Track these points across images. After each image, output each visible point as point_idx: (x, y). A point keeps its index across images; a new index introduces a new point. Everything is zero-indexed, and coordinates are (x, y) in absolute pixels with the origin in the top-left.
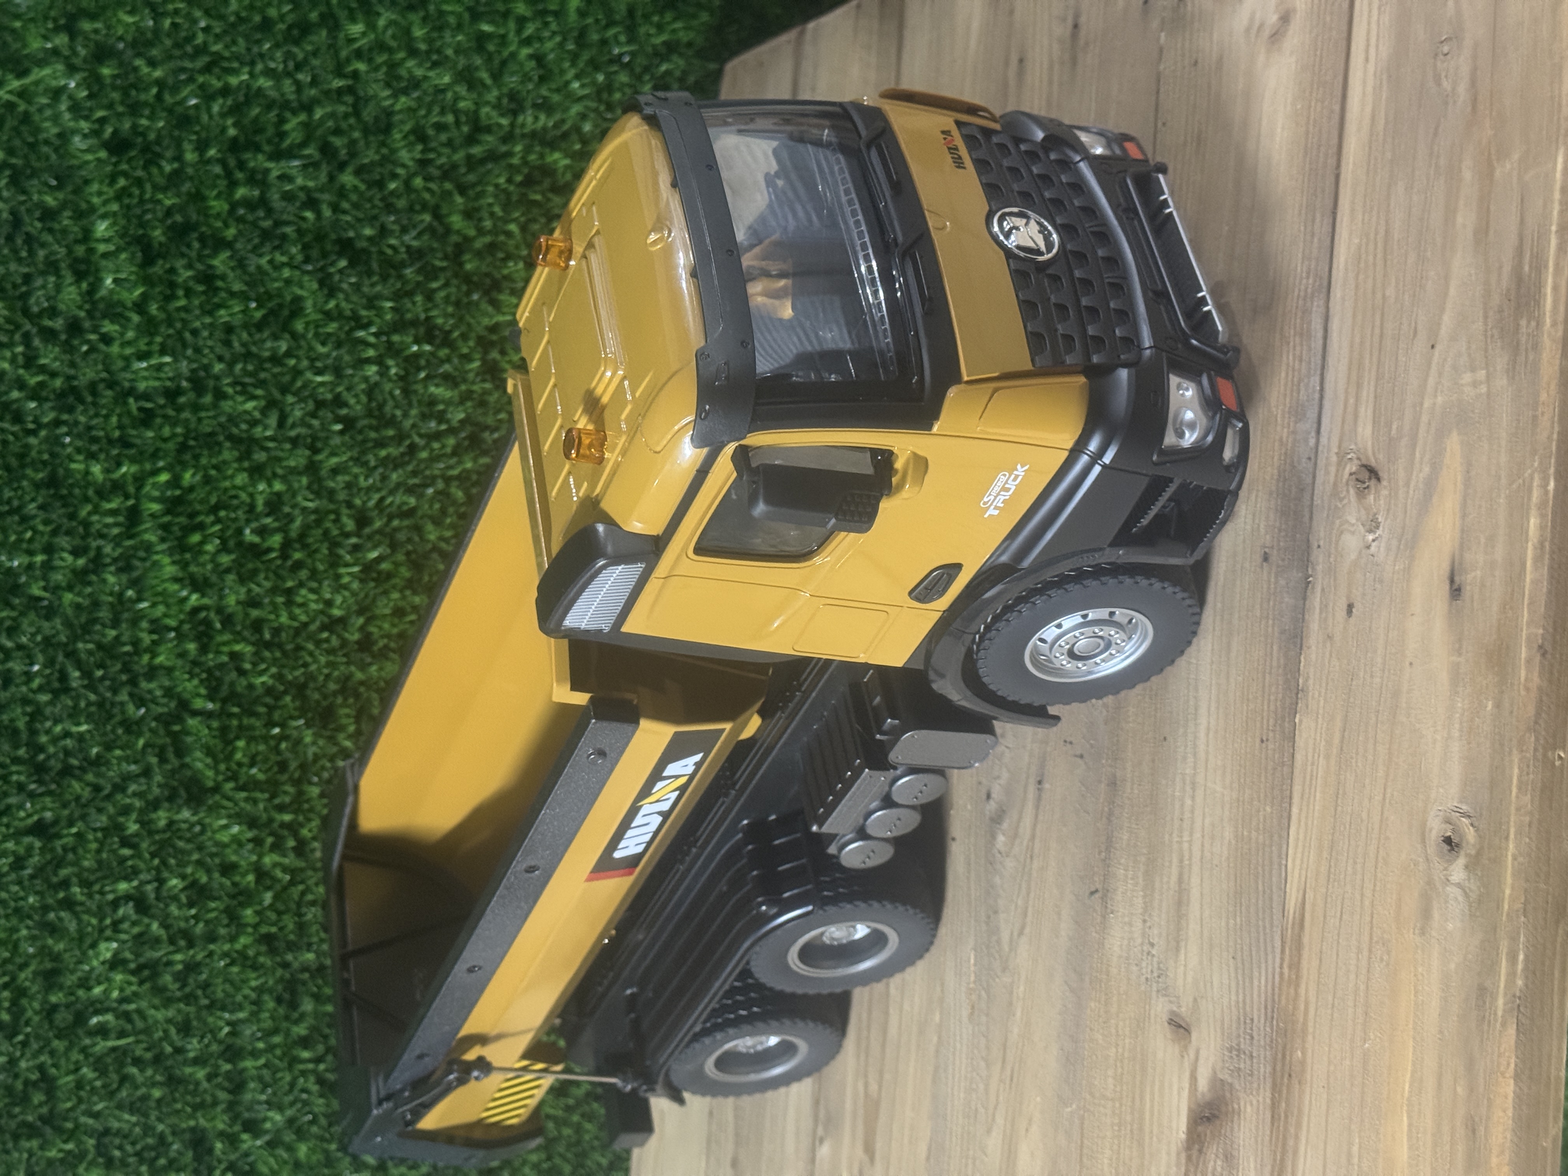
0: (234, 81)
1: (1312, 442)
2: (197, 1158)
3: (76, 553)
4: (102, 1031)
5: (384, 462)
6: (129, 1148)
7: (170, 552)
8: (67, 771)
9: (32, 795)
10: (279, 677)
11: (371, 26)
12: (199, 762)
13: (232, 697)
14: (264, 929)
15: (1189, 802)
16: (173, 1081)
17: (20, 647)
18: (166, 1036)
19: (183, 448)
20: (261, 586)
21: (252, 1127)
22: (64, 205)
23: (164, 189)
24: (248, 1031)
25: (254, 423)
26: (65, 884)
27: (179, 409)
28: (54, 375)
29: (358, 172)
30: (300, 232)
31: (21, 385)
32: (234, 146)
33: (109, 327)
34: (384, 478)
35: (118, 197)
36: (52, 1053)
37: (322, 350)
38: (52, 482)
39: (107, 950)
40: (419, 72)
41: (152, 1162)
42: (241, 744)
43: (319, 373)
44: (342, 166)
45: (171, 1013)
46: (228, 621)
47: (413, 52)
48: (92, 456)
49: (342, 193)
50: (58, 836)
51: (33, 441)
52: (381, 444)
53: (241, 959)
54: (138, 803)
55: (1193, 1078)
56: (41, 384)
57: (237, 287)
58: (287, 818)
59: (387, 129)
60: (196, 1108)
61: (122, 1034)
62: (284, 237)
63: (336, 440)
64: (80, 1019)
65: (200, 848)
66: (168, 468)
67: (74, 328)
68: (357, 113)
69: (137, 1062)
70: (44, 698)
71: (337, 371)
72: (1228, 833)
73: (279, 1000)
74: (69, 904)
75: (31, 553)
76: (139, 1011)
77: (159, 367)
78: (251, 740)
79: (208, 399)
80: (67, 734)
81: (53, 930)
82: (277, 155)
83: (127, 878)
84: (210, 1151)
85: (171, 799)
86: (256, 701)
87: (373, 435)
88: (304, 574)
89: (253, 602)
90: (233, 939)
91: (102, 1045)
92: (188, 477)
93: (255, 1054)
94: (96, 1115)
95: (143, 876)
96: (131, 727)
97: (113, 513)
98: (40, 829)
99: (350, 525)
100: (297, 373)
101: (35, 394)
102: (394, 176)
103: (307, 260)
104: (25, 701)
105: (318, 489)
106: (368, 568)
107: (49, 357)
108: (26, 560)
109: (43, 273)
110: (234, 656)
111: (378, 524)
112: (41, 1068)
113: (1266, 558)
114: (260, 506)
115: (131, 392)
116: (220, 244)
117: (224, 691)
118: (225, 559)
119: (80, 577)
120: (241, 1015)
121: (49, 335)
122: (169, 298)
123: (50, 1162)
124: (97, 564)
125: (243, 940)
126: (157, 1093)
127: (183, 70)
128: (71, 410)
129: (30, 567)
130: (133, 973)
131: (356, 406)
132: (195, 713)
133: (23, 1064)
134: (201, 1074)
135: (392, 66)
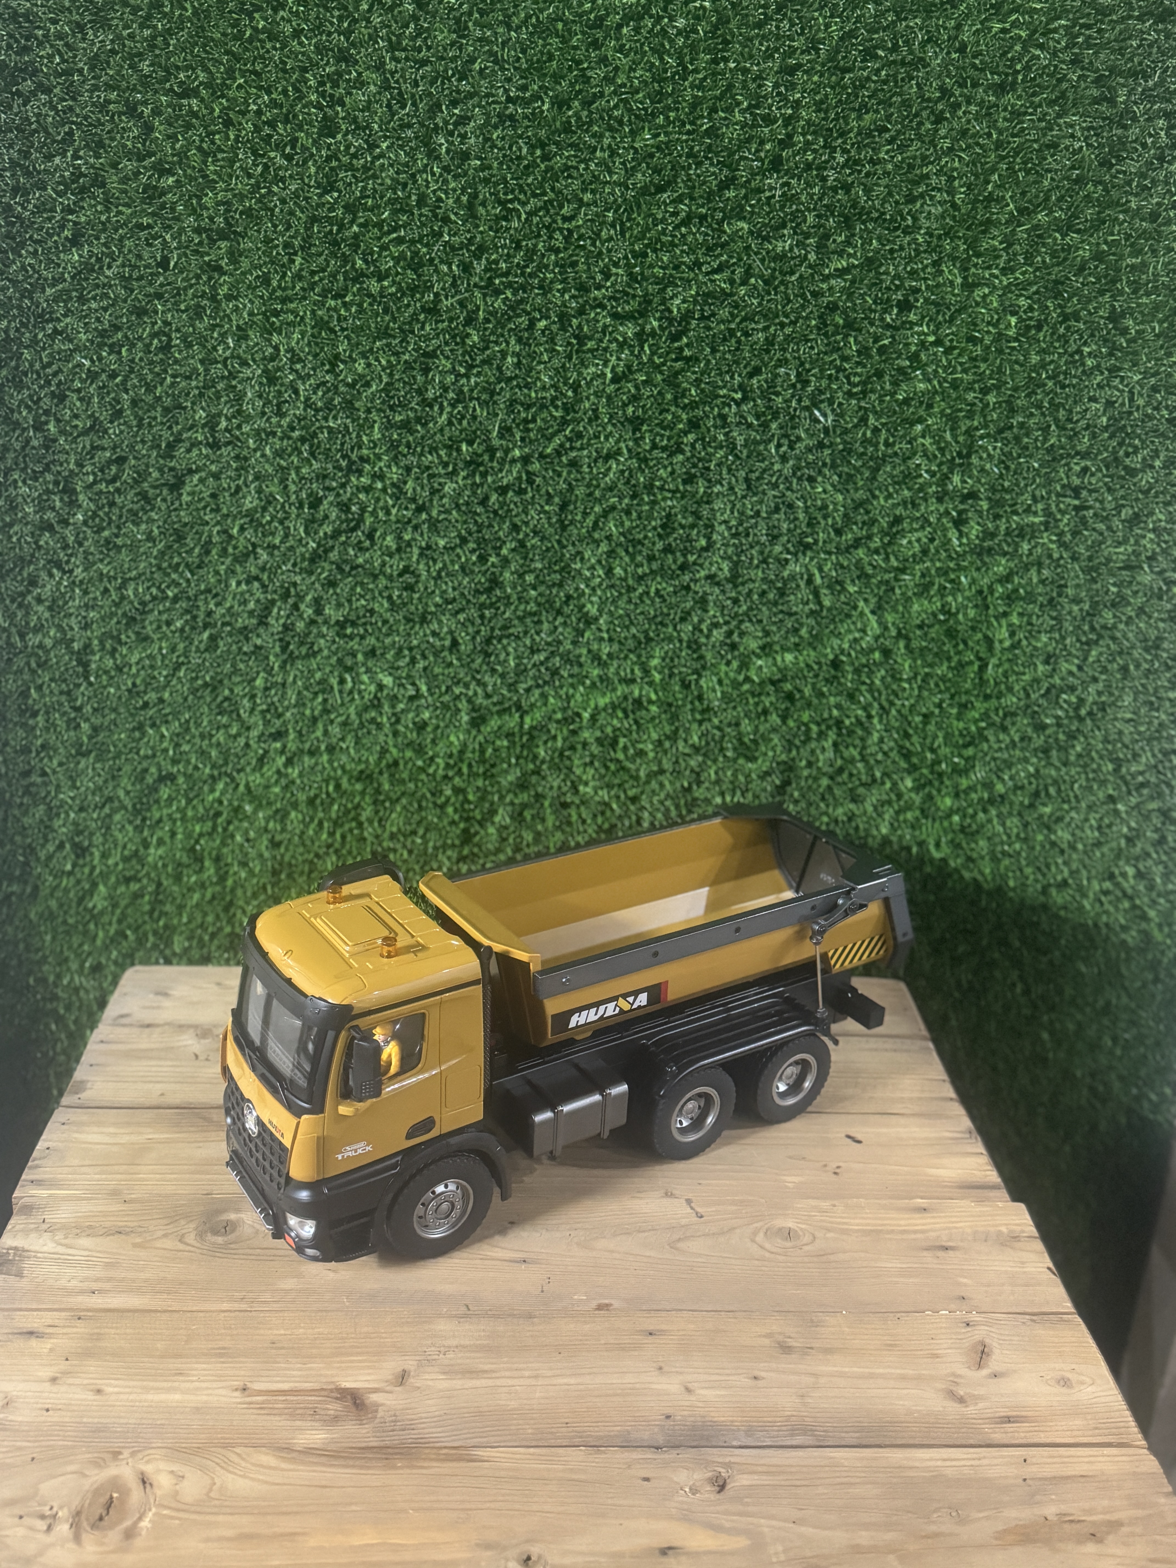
0: (875, 721)
1: (735, 1443)
2: (271, 735)
3: (610, 655)
4: (342, 681)
5: (668, 810)
6: (275, 699)
7: (612, 703)
8: (488, 655)
9: (474, 638)
10: (543, 762)
11: (910, 790)
12: (494, 723)
13: (532, 738)
14: (401, 762)
15: (527, 1373)
16: (314, 720)
17: (556, 628)
18: (340, 715)
19: (670, 705)
20: (595, 749)
21: (289, 762)
22: (801, 637)
23: (814, 689)
24: (344, 759)
25: (686, 741)
26: (424, 657)
27: (692, 703)
28: (708, 637)
29: (829, 788)
30: (793, 760)
31: (701, 621)
32: (839, 723)
33: (735, 664)
34: (658, 810)
35: (808, 666)
36: (329, 657)
37: (729, 773)
38: (649, 640)
39: (388, 681)
40: (887, 817)
41: (268, 711)
42: (505, 743)
43: (716, 773)
44: (832, 778)
45: (353, 716)
46: (574, 732)
47: (898, 813)
48: (663, 659)
49: (816, 779)
50: (451, 653)
51: (670, 629)
52: (677, 807)
53: (384, 751)
54: (471, 693)
55: (376, 1390)
56: (701, 631)
57: (762, 728)
58: (465, 770)
59: (854, 800)
60: (300, 733)
61: (341, 692)
62: (790, 751)
63: (678, 785)
64: (349, 669)
65: (447, 726)
66: (659, 699)
67: (734, 647)
68: (863, 785)
69: (325, 701)
70: (528, 642)
71: (718, 782)
72: (513, 1404)
73: (362, 772)
74: (413, 661)
75: (608, 631)
76: (353, 699)
77: (714, 691)
78: (508, 748)
79: (698, 717)
80: (508, 654)
81: (399, 654)
82: (835, 745)
83: (429, 690)
84: (275, 740)
85: (474, 710)
86: (530, 749)
87: (682, 802)
88: (603, 771)
89: (585, 744)
90: (395, 746)
91: (334, 681)
92: (654, 709)
93: (330, 762)
94: (294, 682)
95: (430, 699)
96: (512, 687)
97: (632, 671)
98: (455, 643)
99: (631, 793)
100: (715, 761)
101: (697, 628)
102: (827, 806)
103: (778, 764)
104: (526, 633)
105: (651, 775)
106: (607, 805)
107: (718, 635)
108: (604, 628)
109: (764, 630)
110: (555, 738)
111: (632, 808)
112: (320, 650)
113: (668, 1417)
114: (640, 746)
115: (700, 676)
116: (784, 718)
117: (536, 733)
118: (609, 730)
119: (596, 657)
120: (352, 751)
121: (730, 634)
122: (753, 695)
123: (267, 658)
124: (603, 664)
125: (394, 751)
126: (308, 712)
127: (880, 694)
128: (689, 647)
129: (600, 630)
130: (376, 697)
131: (699, 793)
132: (521, 717)
133: (322, 641)
134: (319, 733)
135: (889, 802)
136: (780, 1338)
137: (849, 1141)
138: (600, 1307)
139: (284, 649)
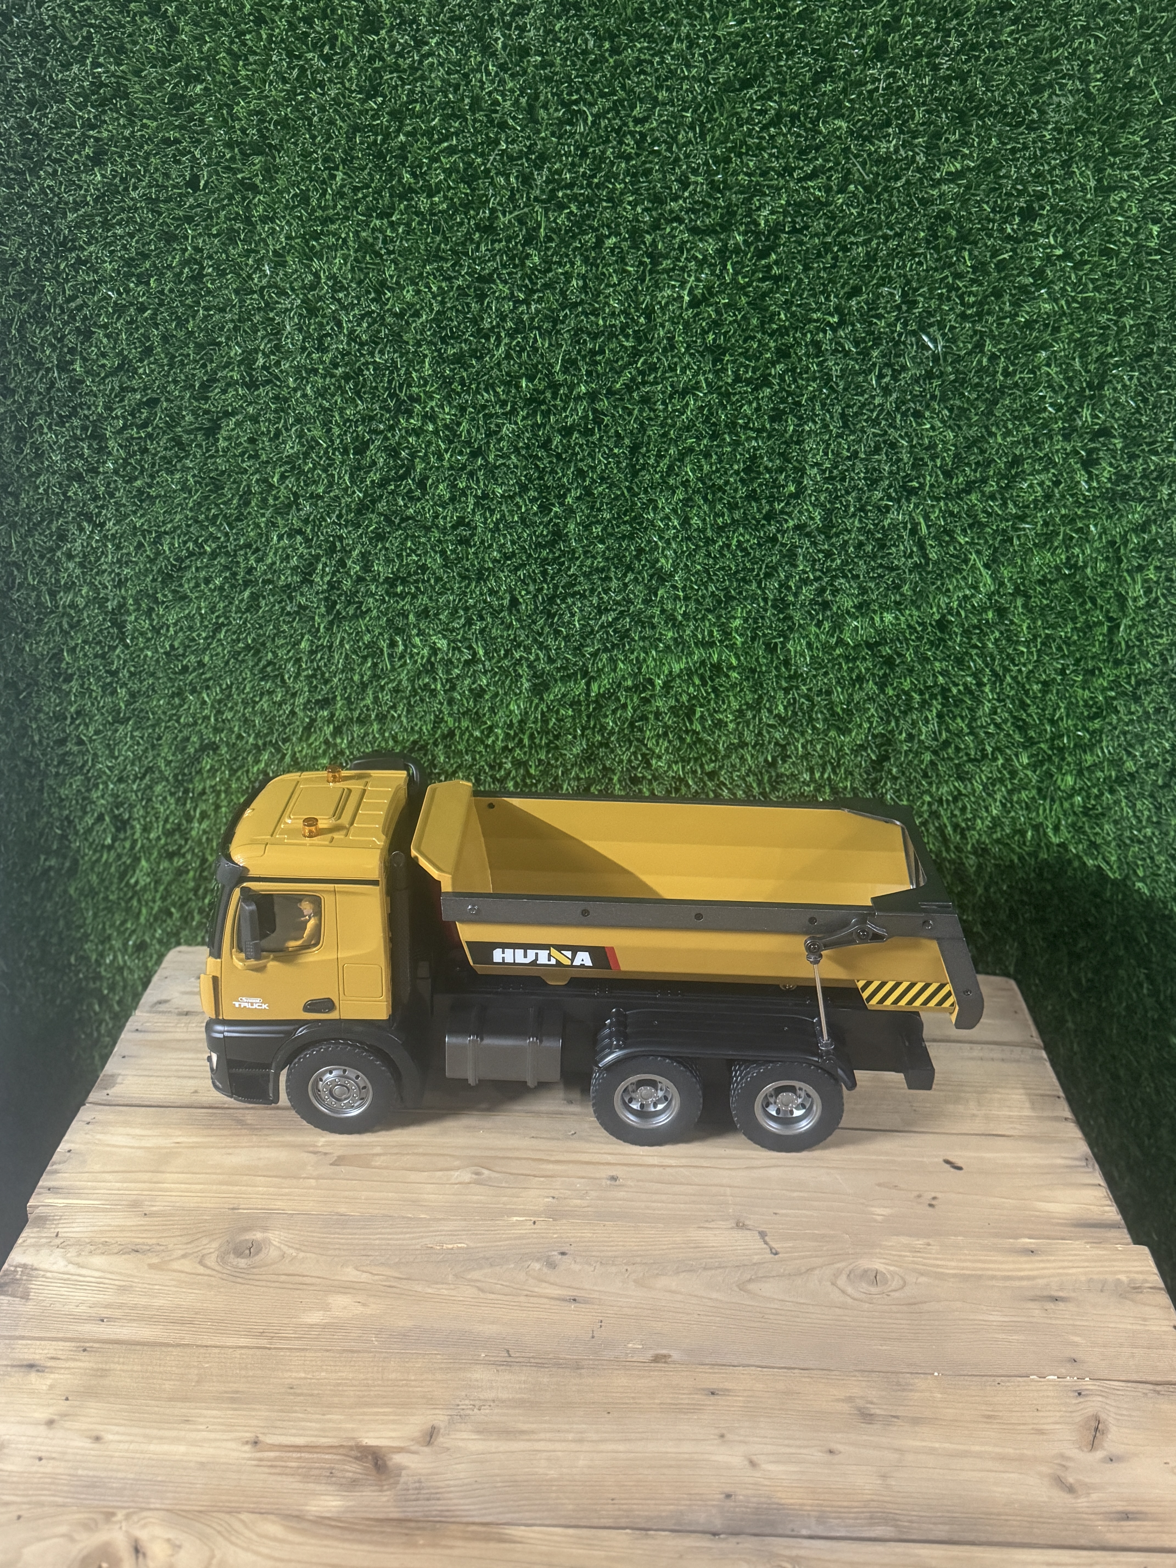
0: (987, 689)
1: (804, 1532)
2: (317, 702)
3: (685, 614)
4: (393, 644)
5: (749, 787)
6: (322, 663)
7: (688, 669)
8: (550, 615)
9: (535, 597)
10: (612, 733)
11: (1025, 767)
12: (558, 689)
13: (599, 707)
14: (457, 732)
15: (570, 1436)
16: (364, 686)
17: (626, 585)
18: (391, 681)
19: (753, 671)
20: (669, 720)
21: (337, 732)
22: (902, 595)
23: (916, 653)
24: (396, 728)
25: (770, 711)
26: (482, 618)
27: (777, 668)
28: (796, 595)
29: (932, 762)
30: (892, 732)
31: (789, 577)
32: (945, 691)
33: (827, 625)
35: (909, 626)
36: (379, 618)
37: (819, 747)
38: (729, 598)
39: (442, 644)
40: (998, 796)
41: (314, 676)
42: (570, 712)
43: (803, 746)
44: (935, 753)
45: (405, 683)
46: (646, 701)
47: (1010, 792)
48: (746, 620)
49: (917, 754)
50: (510, 613)
51: (754, 585)
52: (760, 783)
53: (438, 721)
54: (532, 658)
55: (400, 1450)
56: (789, 588)
57: (856, 698)
58: (526, 741)
59: (960, 778)
60: (348, 699)
61: (391, 656)
62: (889, 722)
63: (761, 759)
64: (399, 631)
65: (506, 694)
66: (740, 664)
67: (826, 605)
68: (970, 760)
69: (375, 665)
70: (595, 601)
71: (806, 756)
72: (553, 1473)
73: (415, 742)
74: (469, 622)
75: (684, 589)
76: (405, 663)
77: (802, 655)
78: (573, 718)
79: (784, 684)
80: (573, 615)
81: (454, 614)
82: (940, 716)
83: (486, 653)
84: (322, 708)
85: (535, 676)
86: (597, 719)
87: (766, 778)
88: (677, 743)
89: (658, 714)
90: (450, 715)
91: (384, 644)
92: (734, 675)
93: (382, 731)
94: (341, 644)
95: (487, 663)
96: (578, 650)
97: (711, 634)
98: (514, 602)
99: (709, 768)
100: (803, 734)
101: (784, 585)
102: (930, 784)
103: (875, 736)
104: (592, 591)
105: (731, 749)
106: (682, 780)
107: (807, 593)
108: (680, 585)
109: (860, 587)
110: (624, 706)
111: (709, 784)
112: (369, 610)
113: (728, 1496)
114: (719, 716)
115: (787, 640)
116: (882, 687)
117: (603, 702)
118: (685, 698)
119: (670, 618)
120: (405, 720)
121: (821, 591)
122: (847, 659)
123: (313, 619)
124: (677, 626)
125: (450, 721)
126: (356, 678)
127: (993, 660)
128: (774, 606)
129: (674, 587)
130: (429, 660)
131: (784, 768)
132: (588, 684)
133: (371, 600)
134: (369, 701)
135: (1002, 781)
136: (861, 1403)
137: (947, 1166)
138: (657, 1359)
139: (330, 608)
